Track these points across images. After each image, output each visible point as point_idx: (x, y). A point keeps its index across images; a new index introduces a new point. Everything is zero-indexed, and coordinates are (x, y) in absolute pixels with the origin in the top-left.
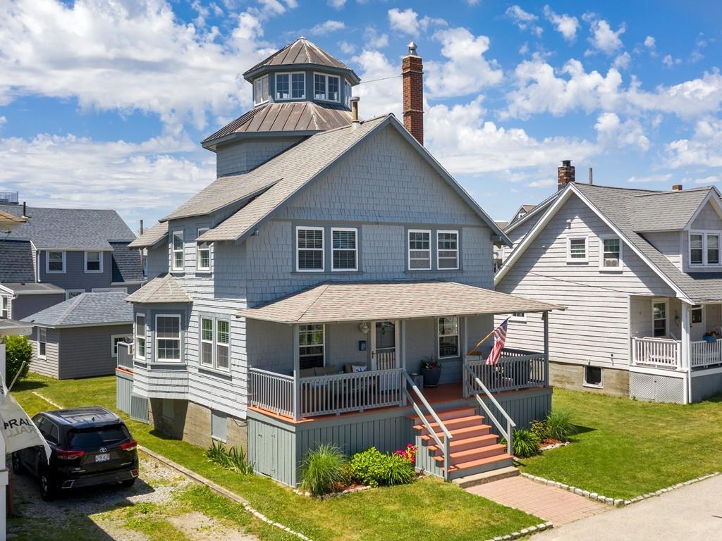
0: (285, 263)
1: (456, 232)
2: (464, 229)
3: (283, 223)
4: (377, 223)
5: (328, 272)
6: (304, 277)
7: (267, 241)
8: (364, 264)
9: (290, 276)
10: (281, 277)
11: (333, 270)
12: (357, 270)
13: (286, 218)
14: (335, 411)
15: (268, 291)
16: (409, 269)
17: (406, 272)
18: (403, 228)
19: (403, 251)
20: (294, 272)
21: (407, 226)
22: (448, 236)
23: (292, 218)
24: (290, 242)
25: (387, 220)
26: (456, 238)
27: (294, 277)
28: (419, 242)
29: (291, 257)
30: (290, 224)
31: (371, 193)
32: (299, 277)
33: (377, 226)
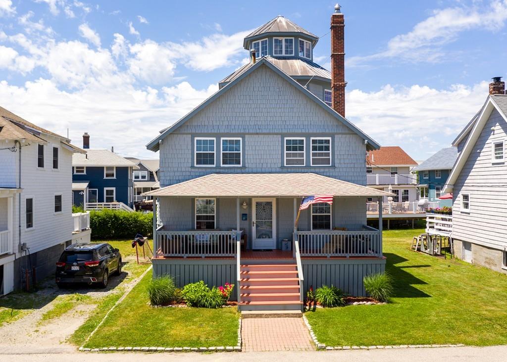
0: (186, 161)
1: (330, 138)
2: (336, 136)
3: (185, 136)
4: (257, 134)
5: (218, 167)
6: (200, 170)
7: (173, 147)
8: (246, 162)
9: (190, 169)
10: (183, 169)
11: (222, 165)
12: (241, 165)
13: (186, 132)
14: (183, 255)
15: (174, 179)
16: (285, 165)
17: (282, 167)
18: (279, 136)
19: (280, 153)
20: (193, 167)
21: (283, 135)
22: (321, 142)
23: (190, 132)
24: (190, 147)
25: (264, 131)
26: (329, 143)
27: (193, 170)
28: (294, 147)
29: (190, 157)
30: (190, 136)
31: (253, 113)
32: (197, 170)
33: (258, 136)
